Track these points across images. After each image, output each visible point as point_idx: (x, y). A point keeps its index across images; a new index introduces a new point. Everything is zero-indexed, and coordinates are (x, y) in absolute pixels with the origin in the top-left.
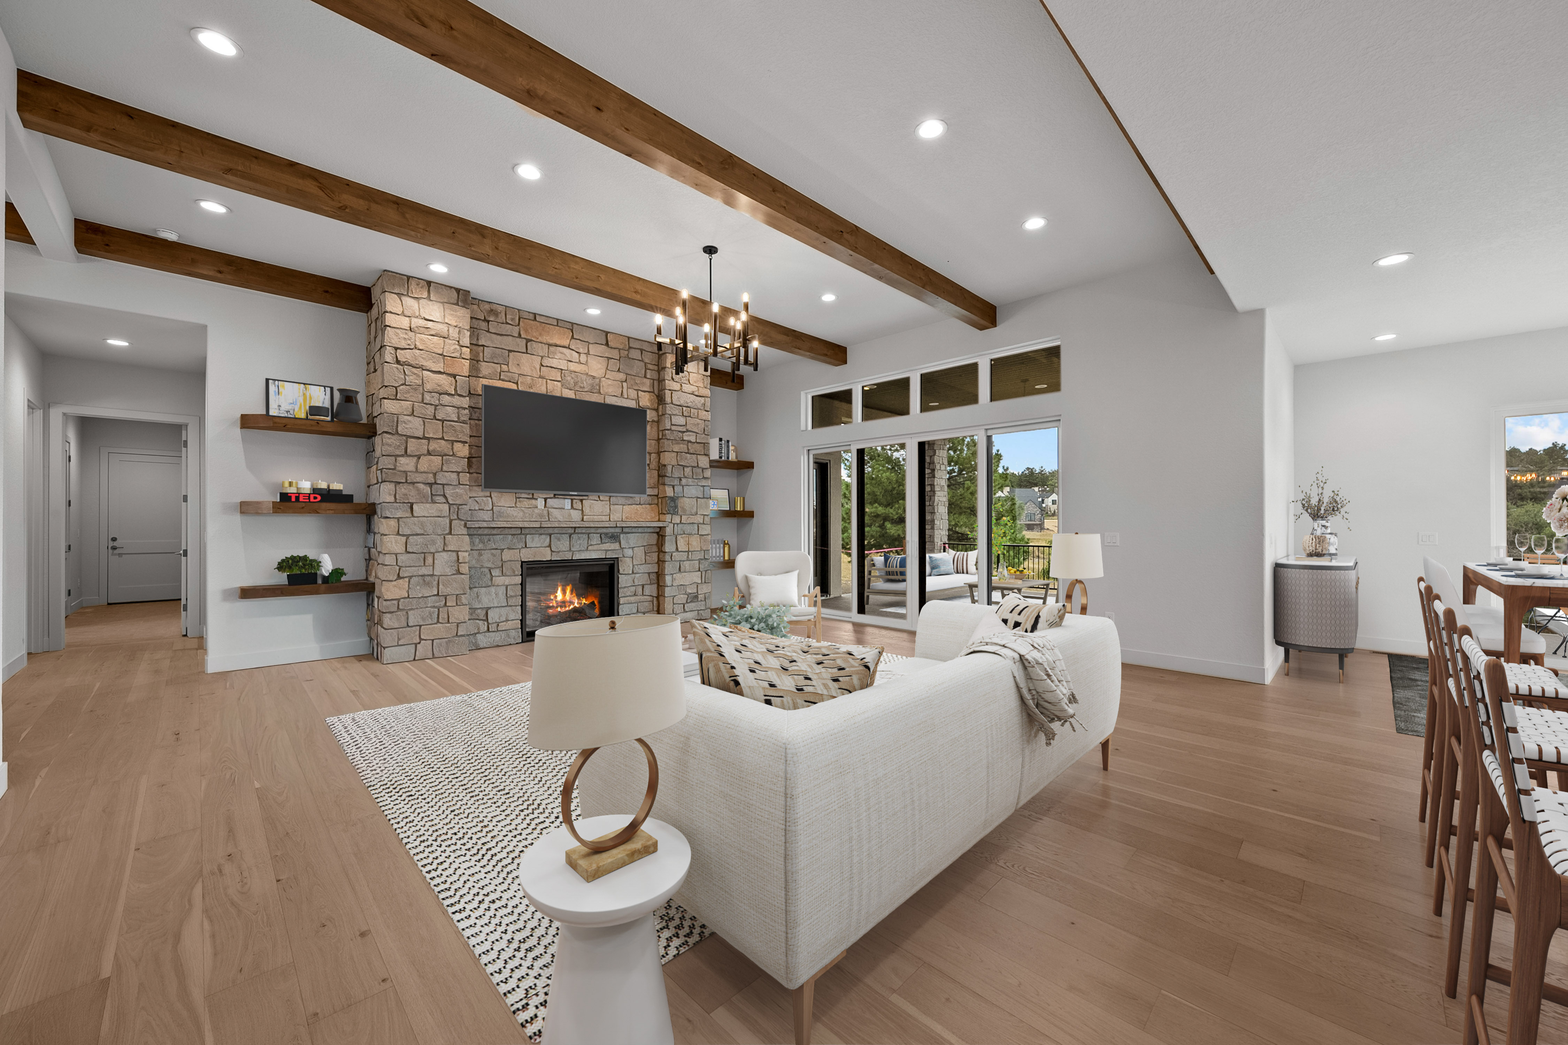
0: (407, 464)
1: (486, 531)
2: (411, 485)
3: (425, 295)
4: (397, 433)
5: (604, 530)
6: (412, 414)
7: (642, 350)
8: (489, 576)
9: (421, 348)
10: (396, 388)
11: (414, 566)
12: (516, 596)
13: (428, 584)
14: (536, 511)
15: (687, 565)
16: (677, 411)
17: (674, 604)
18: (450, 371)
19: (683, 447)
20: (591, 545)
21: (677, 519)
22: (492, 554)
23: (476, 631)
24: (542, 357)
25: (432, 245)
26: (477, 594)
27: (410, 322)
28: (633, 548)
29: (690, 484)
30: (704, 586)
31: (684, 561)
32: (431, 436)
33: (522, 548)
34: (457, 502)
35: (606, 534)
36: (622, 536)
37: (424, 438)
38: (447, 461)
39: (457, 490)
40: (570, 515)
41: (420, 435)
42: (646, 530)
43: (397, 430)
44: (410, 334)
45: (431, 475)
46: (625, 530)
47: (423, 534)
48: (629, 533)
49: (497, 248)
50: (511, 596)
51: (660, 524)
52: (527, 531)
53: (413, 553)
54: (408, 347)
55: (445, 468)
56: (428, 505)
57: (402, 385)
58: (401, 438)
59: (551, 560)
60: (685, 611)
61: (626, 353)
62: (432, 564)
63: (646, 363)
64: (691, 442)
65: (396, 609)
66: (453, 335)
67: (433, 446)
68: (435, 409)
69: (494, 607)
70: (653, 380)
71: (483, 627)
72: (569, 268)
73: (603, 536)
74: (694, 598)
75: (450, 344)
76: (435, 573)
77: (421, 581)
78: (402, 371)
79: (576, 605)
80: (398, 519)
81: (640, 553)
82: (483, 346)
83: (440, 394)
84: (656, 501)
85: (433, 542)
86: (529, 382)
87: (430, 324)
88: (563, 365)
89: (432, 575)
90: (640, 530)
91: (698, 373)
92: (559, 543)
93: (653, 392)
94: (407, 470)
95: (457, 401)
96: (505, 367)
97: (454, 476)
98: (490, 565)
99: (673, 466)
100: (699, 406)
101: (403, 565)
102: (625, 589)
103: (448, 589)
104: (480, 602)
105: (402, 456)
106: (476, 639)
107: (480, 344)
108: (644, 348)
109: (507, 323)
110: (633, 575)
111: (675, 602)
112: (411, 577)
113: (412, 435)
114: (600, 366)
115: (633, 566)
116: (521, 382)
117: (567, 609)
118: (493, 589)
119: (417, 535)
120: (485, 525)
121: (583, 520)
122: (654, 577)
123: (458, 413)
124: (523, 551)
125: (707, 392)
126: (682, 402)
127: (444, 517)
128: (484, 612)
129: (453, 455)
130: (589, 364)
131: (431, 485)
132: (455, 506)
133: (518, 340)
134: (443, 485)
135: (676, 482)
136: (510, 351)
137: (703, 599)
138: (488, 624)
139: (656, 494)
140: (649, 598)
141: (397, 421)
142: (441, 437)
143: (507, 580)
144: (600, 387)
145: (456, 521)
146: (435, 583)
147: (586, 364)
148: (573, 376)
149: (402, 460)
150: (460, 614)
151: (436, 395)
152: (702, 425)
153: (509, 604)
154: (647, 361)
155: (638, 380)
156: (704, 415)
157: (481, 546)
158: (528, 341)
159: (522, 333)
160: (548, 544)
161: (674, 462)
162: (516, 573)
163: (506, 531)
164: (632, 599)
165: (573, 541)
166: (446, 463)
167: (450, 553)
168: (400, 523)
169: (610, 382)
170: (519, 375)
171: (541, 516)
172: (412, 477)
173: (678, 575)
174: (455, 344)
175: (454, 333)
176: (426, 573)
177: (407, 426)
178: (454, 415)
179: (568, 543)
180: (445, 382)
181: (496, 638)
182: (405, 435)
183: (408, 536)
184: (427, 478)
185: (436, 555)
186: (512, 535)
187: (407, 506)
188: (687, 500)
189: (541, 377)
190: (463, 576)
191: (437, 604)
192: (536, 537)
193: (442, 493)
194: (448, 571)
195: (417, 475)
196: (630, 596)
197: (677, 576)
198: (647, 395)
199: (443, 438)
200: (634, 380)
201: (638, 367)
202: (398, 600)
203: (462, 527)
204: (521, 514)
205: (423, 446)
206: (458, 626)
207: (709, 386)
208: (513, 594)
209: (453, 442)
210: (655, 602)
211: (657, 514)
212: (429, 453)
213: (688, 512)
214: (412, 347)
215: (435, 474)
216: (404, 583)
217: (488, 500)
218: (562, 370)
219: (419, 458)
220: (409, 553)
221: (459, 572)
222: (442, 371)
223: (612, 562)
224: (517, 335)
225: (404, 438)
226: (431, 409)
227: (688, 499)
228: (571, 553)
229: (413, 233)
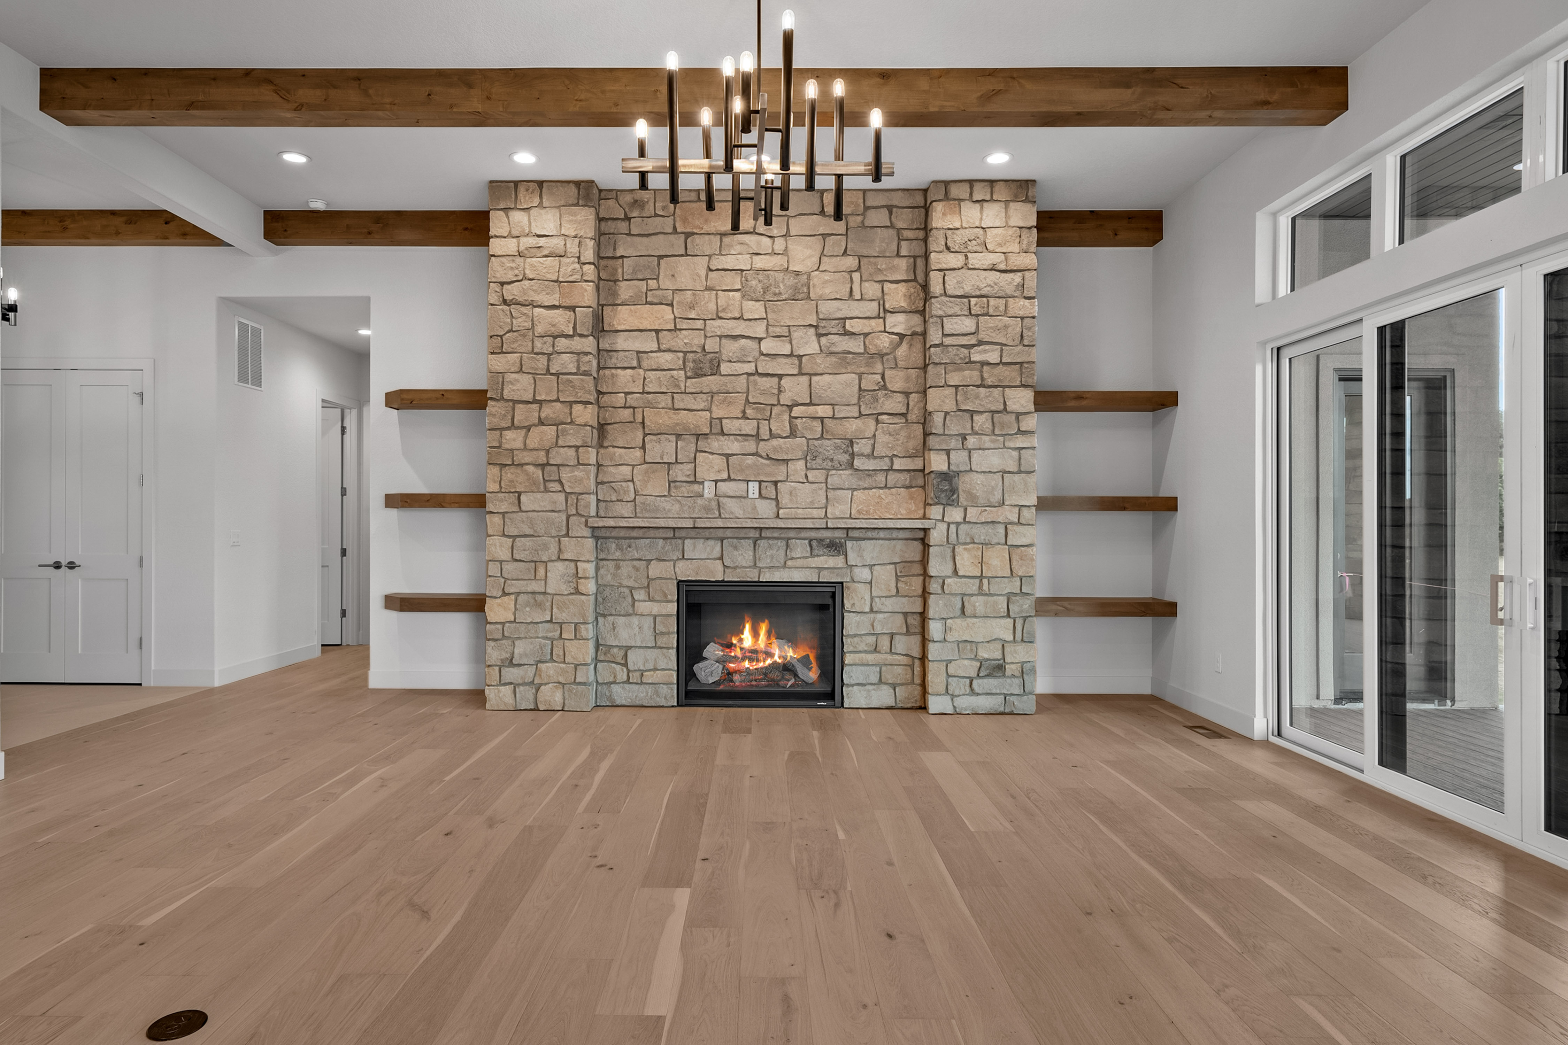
0: (514, 440)
1: (622, 533)
2: (519, 468)
3: (536, 201)
4: (502, 398)
5: (813, 534)
6: (521, 371)
7: (890, 208)
8: (630, 599)
9: (531, 277)
10: (501, 337)
11: (522, 579)
12: (668, 633)
13: (539, 605)
14: (699, 501)
15: (978, 604)
16: (956, 307)
17: (948, 676)
18: (568, 302)
19: (971, 375)
20: (792, 559)
21: (956, 515)
22: (634, 567)
23: (611, 679)
24: (710, 256)
25: (417, 123)
26: (613, 624)
27: (519, 244)
28: (871, 567)
29: (987, 445)
30: (1021, 648)
31: (972, 595)
32: (543, 397)
33: (678, 559)
34: (577, 490)
35: (820, 541)
36: (849, 544)
37: (535, 401)
38: (564, 430)
39: (576, 473)
40: (754, 508)
41: (529, 397)
42: (895, 534)
43: (502, 394)
44: (519, 260)
45: (543, 453)
46: (855, 534)
47: (532, 536)
48: (864, 539)
49: (488, 98)
50: (662, 633)
51: (926, 524)
52: (683, 533)
53: (520, 561)
54: (515, 279)
55: (560, 443)
56: (539, 495)
57: (509, 332)
58: (506, 404)
59: (723, 581)
60: (973, 692)
61: (859, 219)
62: (543, 578)
63: (899, 230)
64: (989, 364)
65: (500, 636)
66: (572, 250)
67: (547, 412)
68: (549, 360)
69: (636, 647)
70: (915, 257)
71: (622, 675)
72: (603, 92)
73: (814, 543)
74: (998, 669)
75: (567, 265)
76: (549, 591)
77: (532, 601)
78: (508, 313)
79: (776, 658)
80: (504, 514)
81: (885, 576)
82: (622, 257)
83: (555, 337)
84: (920, 482)
85: (546, 547)
86: (689, 300)
87: (542, 241)
88: (743, 262)
89: (545, 593)
90: (882, 534)
91: (1007, 226)
92: (736, 553)
93: (915, 280)
94: (513, 447)
95: (577, 344)
96: (653, 284)
97: (571, 452)
98: (631, 583)
99: (947, 413)
100: (1010, 290)
101: (509, 576)
102: (856, 639)
103: (564, 614)
104: (616, 636)
105: (508, 428)
106: (611, 692)
107: (618, 255)
108: (895, 203)
109: (656, 215)
110: (872, 616)
111: (951, 671)
112: (518, 594)
113: (519, 399)
114: (808, 252)
115: (872, 598)
116: (678, 302)
117: (761, 665)
118: (635, 620)
119: (526, 536)
120: (623, 523)
121: (778, 516)
122: (915, 621)
123: (578, 361)
124: (680, 564)
125: (1030, 260)
126: (968, 289)
127: (560, 511)
128: (622, 653)
129: (572, 422)
130: (791, 253)
131: (543, 466)
132: (573, 496)
133: (672, 237)
134: (558, 466)
135: (954, 443)
136: (660, 257)
137: (1017, 674)
138: (629, 671)
139: (920, 467)
140: (905, 660)
141: (503, 382)
142: (555, 398)
143: (655, 608)
144: (809, 288)
145: (575, 518)
146: (548, 604)
147: (785, 253)
148: (761, 277)
149: (509, 435)
150: (585, 651)
151: (550, 340)
152: (1016, 327)
153: (659, 644)
154: (900, 224)
155: (882, 264)
156: (1020, 306)
157: (618, 554)
158: (688, 235)
159: (677, 225)
160: (719, 555)
161: (950, 405)
162: (669, 597)
163: (652, 533)
164: (870, 658)
165: (760, 551)
166: (562, 435)
167: (567, 563)
168: (506, 520)
169: (827, 277)
170: (674, 291)
171: (707, 509)
172: (521, 457)
173: (958, 621)
174: (573, 263)
175: (572, 247)
176: (537, 589)
177: (515, 388)
178: (571, 365)
179: (751, 553)
180: (561, 320)
181: (640, 694)
182: (511, 400)
183: (514, 537)
184: (538, 457)
185: (549, 564)
186: (664, 539)
187: (513, 498)
188: (979, 479)
189: (708, 289)
190: (583, 597)
191: (550, 635)
192: (700, 543)
193: (557, 478)
194: (565, 589)
195: (525, 453)
196: (866, 652)
197: (957, 624)
198: (902, 288)
199: (558, 400)
200: (876, 264)
201: (883, 241)
202: (503, 624)
203: (583, 527)
204: (677, 506)
205: (533, 413)
206: (576, 669)
207: (1033, 248)
208: (664, 630)
209: (571, 403)
210: (917, 669)
211: (921, 505)
212: (541, 423)
213: (981, 501)
214: (520, 278)
215: (548, 452)
216: (509, 601)
217: (628, 487)
218: (742, 271)
219: (529, 430)
220: (516, 560)
221: (577, 592)
222: (557, 304)
223: (832, 589)
224: (670, 230)
225: (511, 404)
226: (543, 360)
227: (981, 476)
228: (756, 571)
229: (380, 113)
